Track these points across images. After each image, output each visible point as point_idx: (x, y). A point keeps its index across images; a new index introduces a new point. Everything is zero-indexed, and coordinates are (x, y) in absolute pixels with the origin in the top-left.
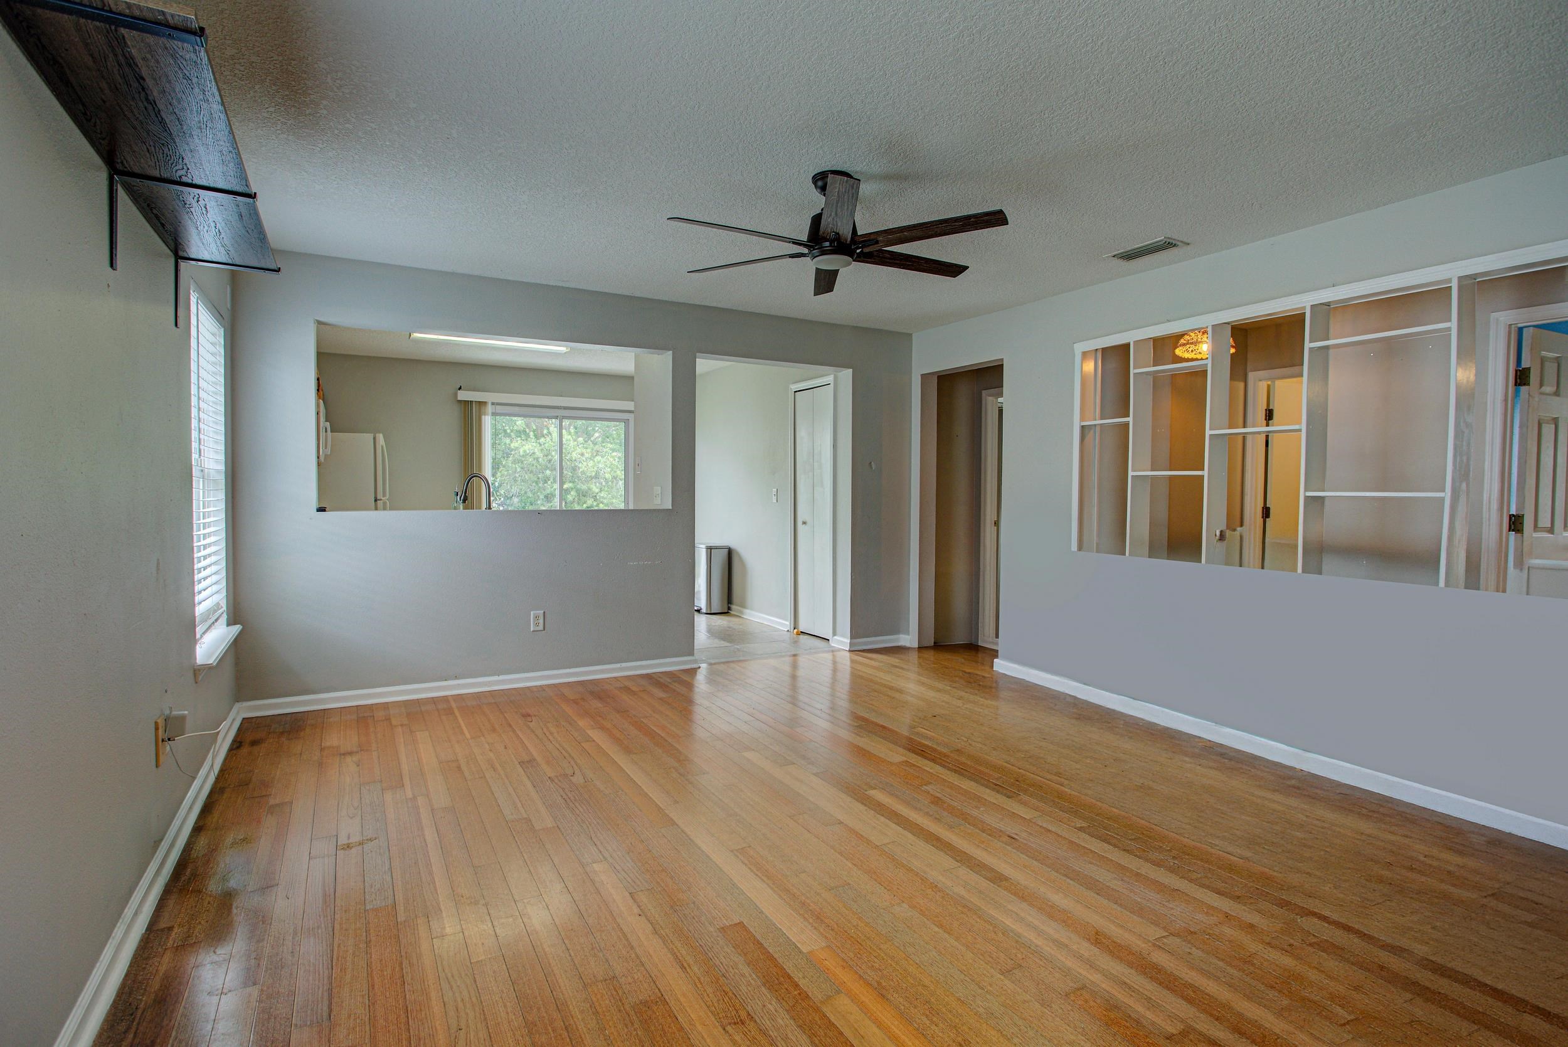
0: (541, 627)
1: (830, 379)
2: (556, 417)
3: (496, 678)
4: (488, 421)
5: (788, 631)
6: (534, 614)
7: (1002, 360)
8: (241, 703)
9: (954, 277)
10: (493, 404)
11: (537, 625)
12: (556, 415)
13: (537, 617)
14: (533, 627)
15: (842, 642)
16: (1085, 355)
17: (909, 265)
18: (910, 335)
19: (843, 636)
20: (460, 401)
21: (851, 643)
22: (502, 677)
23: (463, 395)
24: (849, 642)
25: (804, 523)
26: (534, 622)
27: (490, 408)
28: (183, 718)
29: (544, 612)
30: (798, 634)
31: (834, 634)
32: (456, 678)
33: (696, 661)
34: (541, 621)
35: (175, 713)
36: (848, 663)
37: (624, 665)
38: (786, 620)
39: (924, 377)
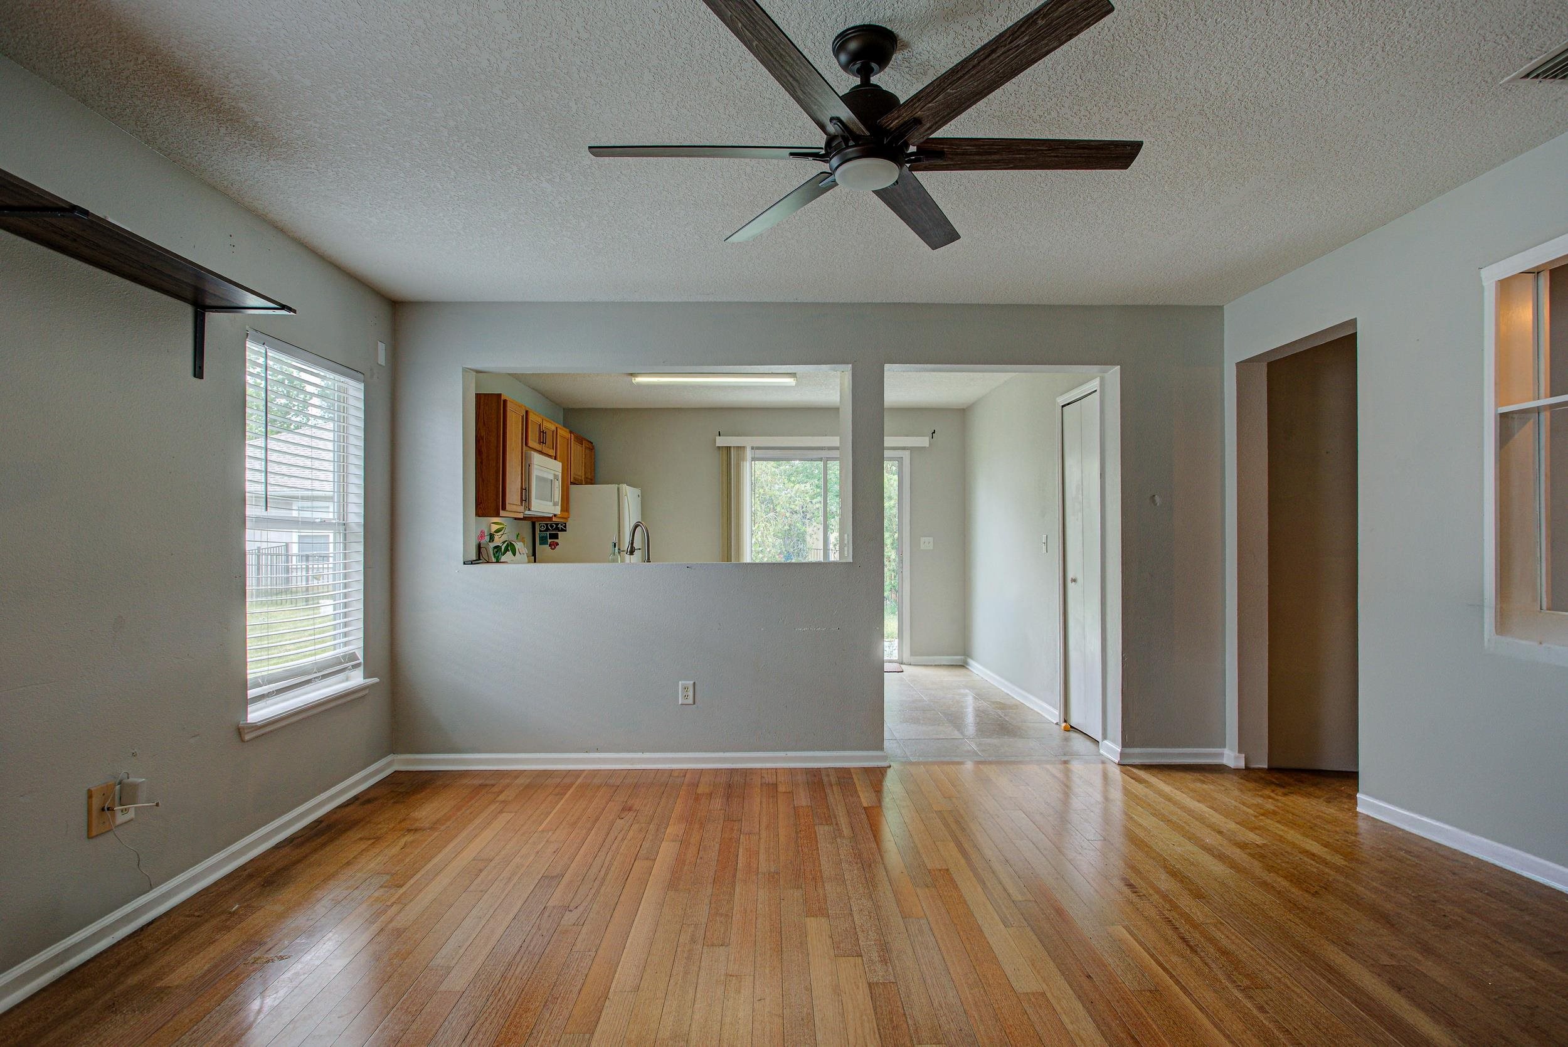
0: (690, 701)
1: (1095, 384)
2: (821, 459)
3: (639, 755)
4: (747, 466)
5: (1057, 724)
6: (682, 685)
7: (1353, 322)
8: (396, 755)
9: (1126, 167)
10: (753, 448)
11: (687, 697)
12: (820, 456)
13: (685, 688)
14: (682, 698)
15: (1112, 749)
16: (1505, 286)
17: (1021, 160)
18: (1221, 308)
19: (1114, 741)
20: (719, 447)
21: (1121, 754)
22: (647, 755)
23: (721, 441)
24: (1120, 750)
25: (1074, 580)
26: (682, 694)
27: (749, 453)
28: (135, 787)
29: (694, 683)
30: (1066, 730)
31: (1105, 737)
32: (597, 750)
33: (885, 758)
34: (691, 694)
35: (131, 780)
36: (1121, 779)
37: (791, 754)
38: (1056, 708)
39: (1243, 367)
